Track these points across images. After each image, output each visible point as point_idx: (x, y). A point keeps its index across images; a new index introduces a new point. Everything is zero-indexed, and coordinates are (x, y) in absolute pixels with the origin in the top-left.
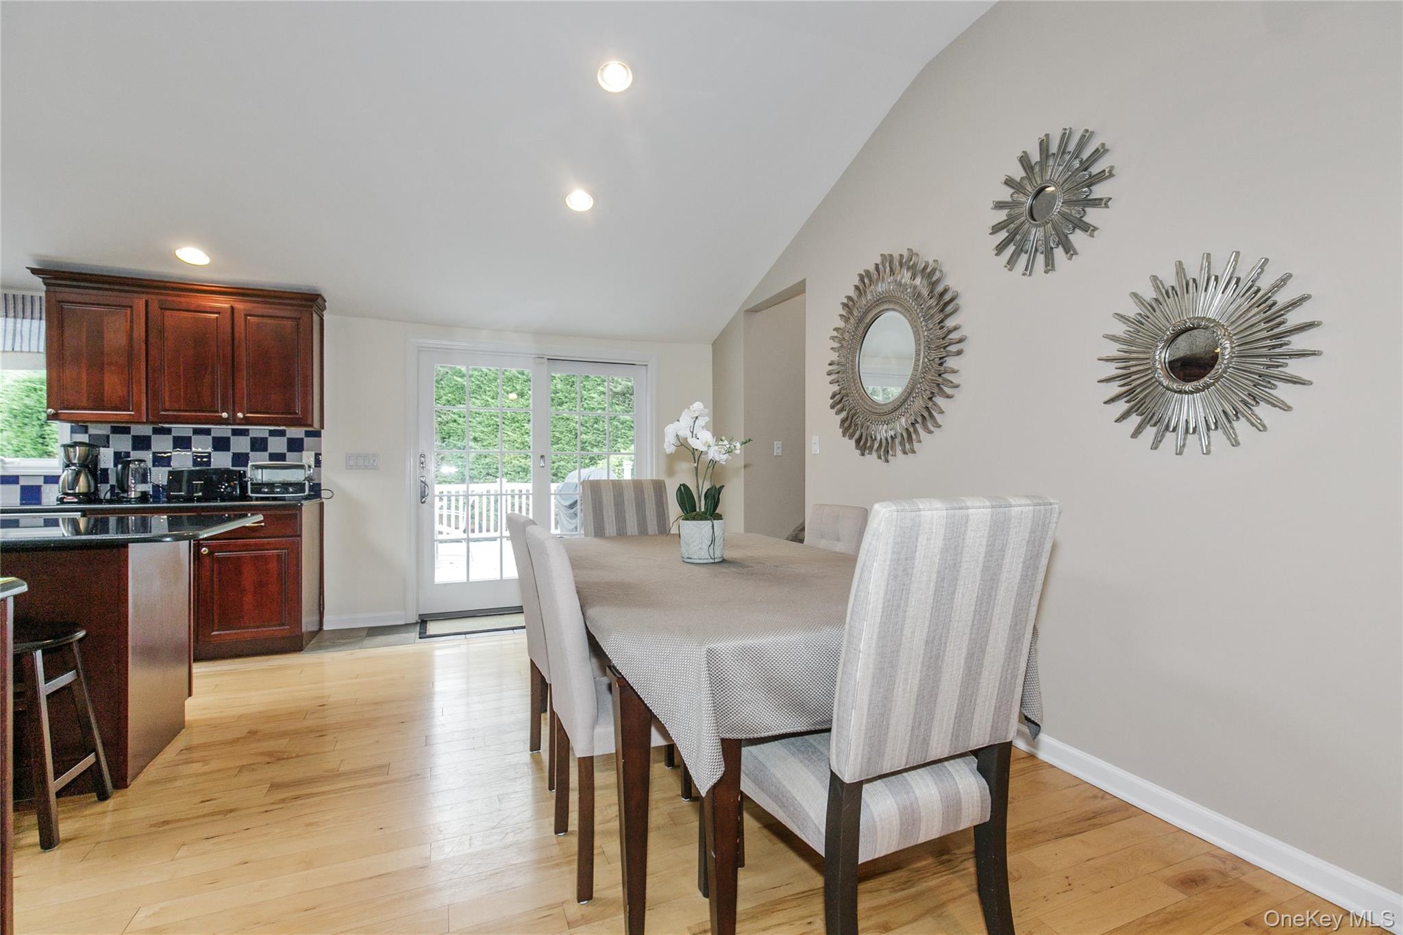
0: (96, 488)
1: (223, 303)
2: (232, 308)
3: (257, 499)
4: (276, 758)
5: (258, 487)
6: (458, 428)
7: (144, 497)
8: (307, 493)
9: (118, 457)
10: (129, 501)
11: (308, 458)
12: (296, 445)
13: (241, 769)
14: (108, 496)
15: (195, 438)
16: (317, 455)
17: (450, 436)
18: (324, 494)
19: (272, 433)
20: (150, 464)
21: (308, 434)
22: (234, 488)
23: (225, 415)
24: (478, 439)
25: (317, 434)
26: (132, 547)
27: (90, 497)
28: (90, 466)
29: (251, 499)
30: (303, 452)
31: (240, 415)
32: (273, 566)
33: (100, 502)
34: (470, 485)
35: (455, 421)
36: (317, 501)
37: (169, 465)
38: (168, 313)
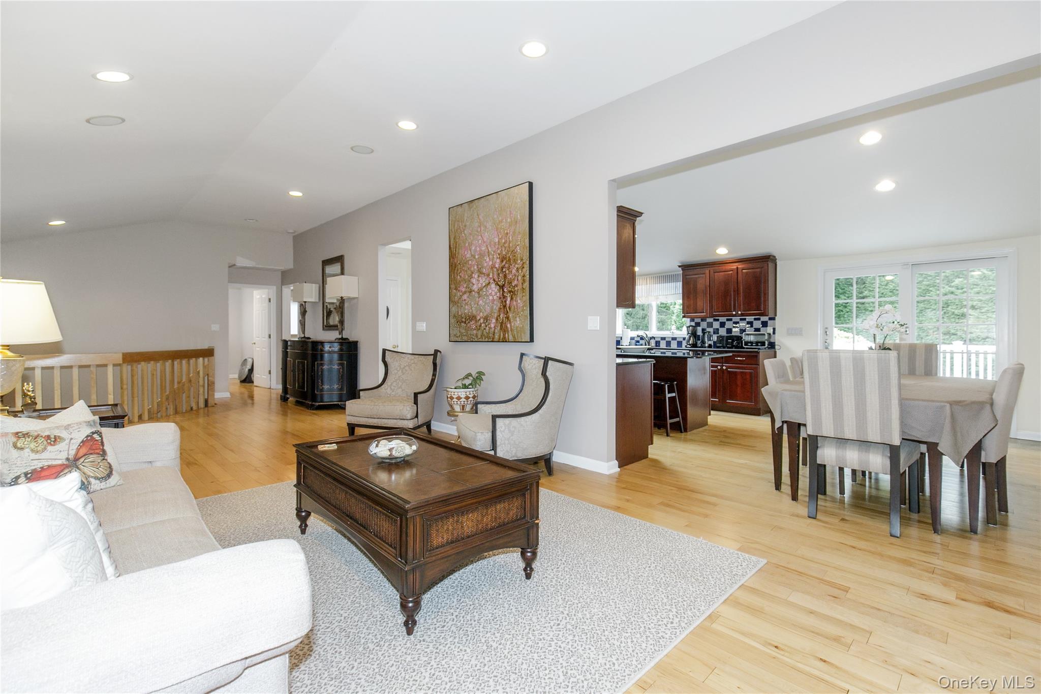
0: (696, 343)
1: (734, 266)
2: (737, 268)
3: (747, 348)
4: (726, 437)
5: (746, 343)
6: (955, 299)
7: (710, 346)
8: (766, 346)
9: (703, 330)
10: (705, 348)
11: (770, 330)
12: (765, 324)
13: (716, 437)
14: (700, 345)
15: (727, 323)
16: (774, 329)
17: (948, 306)
18: (777, 347)
19: (755, 319)
20: (712, 333)
21: (770, 319)
22: (739, 344)
23: (734, 313)
24: (976, 307)
25: (773, 319)
26: (688, 359)
27: (694, 345)
28: (694, 334)
29: (744, 348)
30: (768, 328)
31: (739, 312)
32: (748, 377)
33: (697, 347)
34: (969, 346)
35: (952, 293)
36: (773, 350)
37: (718, 333)
38: (716, 274)
